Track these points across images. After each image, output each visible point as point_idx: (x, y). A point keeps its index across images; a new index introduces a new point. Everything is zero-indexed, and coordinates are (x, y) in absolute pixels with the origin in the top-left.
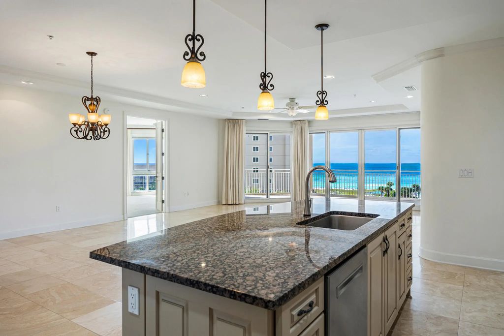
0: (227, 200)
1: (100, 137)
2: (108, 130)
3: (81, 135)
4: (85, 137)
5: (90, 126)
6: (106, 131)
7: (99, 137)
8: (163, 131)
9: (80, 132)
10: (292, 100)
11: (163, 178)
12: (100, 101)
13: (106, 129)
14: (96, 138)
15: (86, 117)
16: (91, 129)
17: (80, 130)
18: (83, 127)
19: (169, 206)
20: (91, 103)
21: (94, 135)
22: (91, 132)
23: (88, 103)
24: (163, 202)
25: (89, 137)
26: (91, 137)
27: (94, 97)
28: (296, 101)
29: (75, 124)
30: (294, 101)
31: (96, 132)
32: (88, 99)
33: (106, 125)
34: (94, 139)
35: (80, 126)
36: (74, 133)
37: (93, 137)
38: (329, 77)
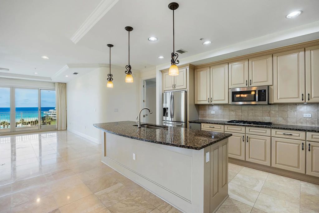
38: (45, 57)
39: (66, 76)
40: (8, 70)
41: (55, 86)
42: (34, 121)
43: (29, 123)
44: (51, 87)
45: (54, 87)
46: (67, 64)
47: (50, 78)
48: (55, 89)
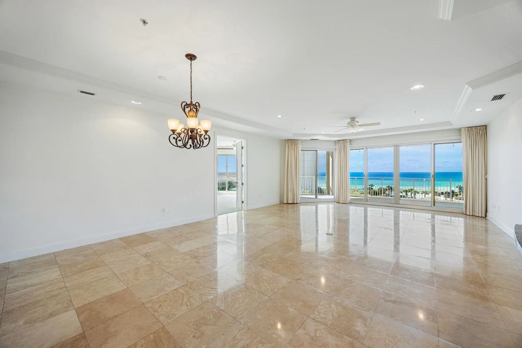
0: (287, 200)
1: (200, 145)
2: (208, 137)
3: (180, 144)
4: (185, 146)
5: (190, 134)
6: (206, 139)
7: (198, 146)
8: (242, 148)
9: (179, 140)
10: (353, 119)
11: (242, 184)
12: (199, 107)
13: (206, 136)
14: (195, 147)
15: (186, 124)
16: (191, 138)
17: (179, 138)
18: (182, 136)
19: (247, 205)
20: (191, 109)
21: (193, 144)
22: (190, 141)
23: (187, 110)
24: (243, 202)
25: (188, 146)
26: (191, 145)
27: (194, 103)
28: (356, 120)
29: (173, 131)
30: (354, 120)
31: (196, 140)
32: (187, 105)
33: (206, 132)
34: (194, 148)
35: (179, 134)
36: (173, 141)
37: (192, 145)
38: (417, 87)
39: (477, 110)
40: (379, 124)
41: (460, 135)
42: (449, 191)
43: (442, 193)
44: (454, 137)
45: (458, 137)
46: (466, 84)
47: (449, 123)
48: (460, 139)
